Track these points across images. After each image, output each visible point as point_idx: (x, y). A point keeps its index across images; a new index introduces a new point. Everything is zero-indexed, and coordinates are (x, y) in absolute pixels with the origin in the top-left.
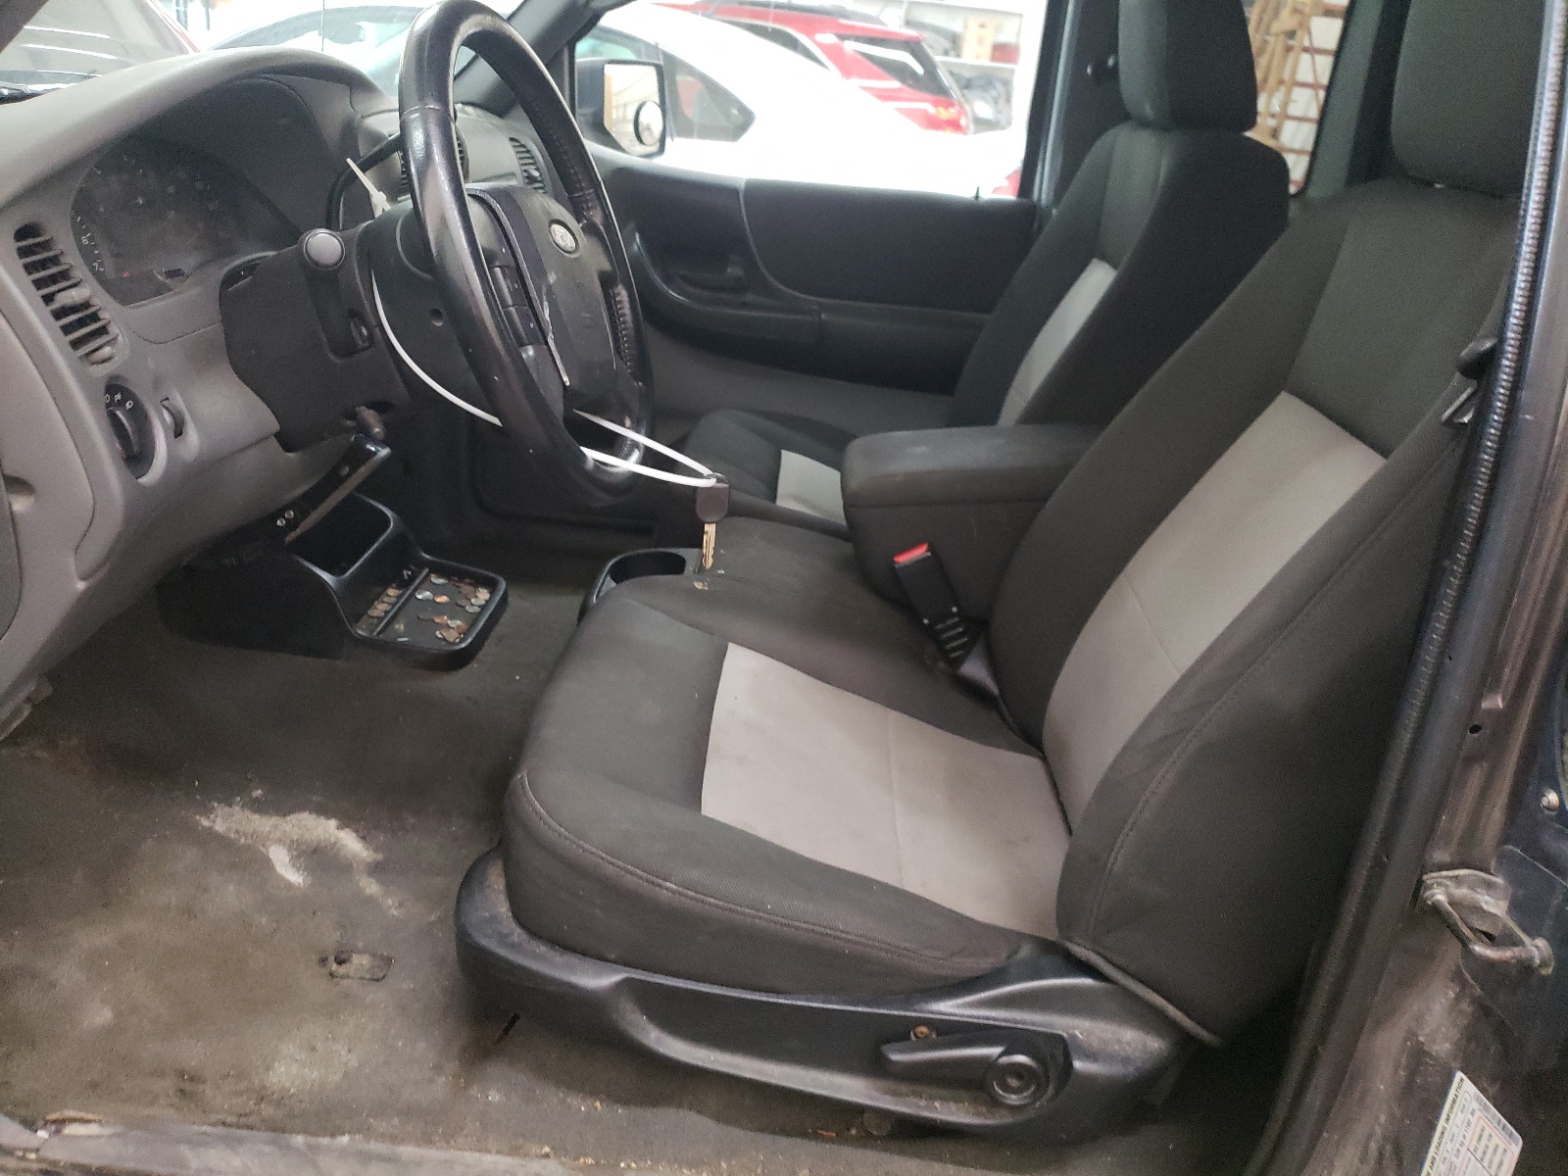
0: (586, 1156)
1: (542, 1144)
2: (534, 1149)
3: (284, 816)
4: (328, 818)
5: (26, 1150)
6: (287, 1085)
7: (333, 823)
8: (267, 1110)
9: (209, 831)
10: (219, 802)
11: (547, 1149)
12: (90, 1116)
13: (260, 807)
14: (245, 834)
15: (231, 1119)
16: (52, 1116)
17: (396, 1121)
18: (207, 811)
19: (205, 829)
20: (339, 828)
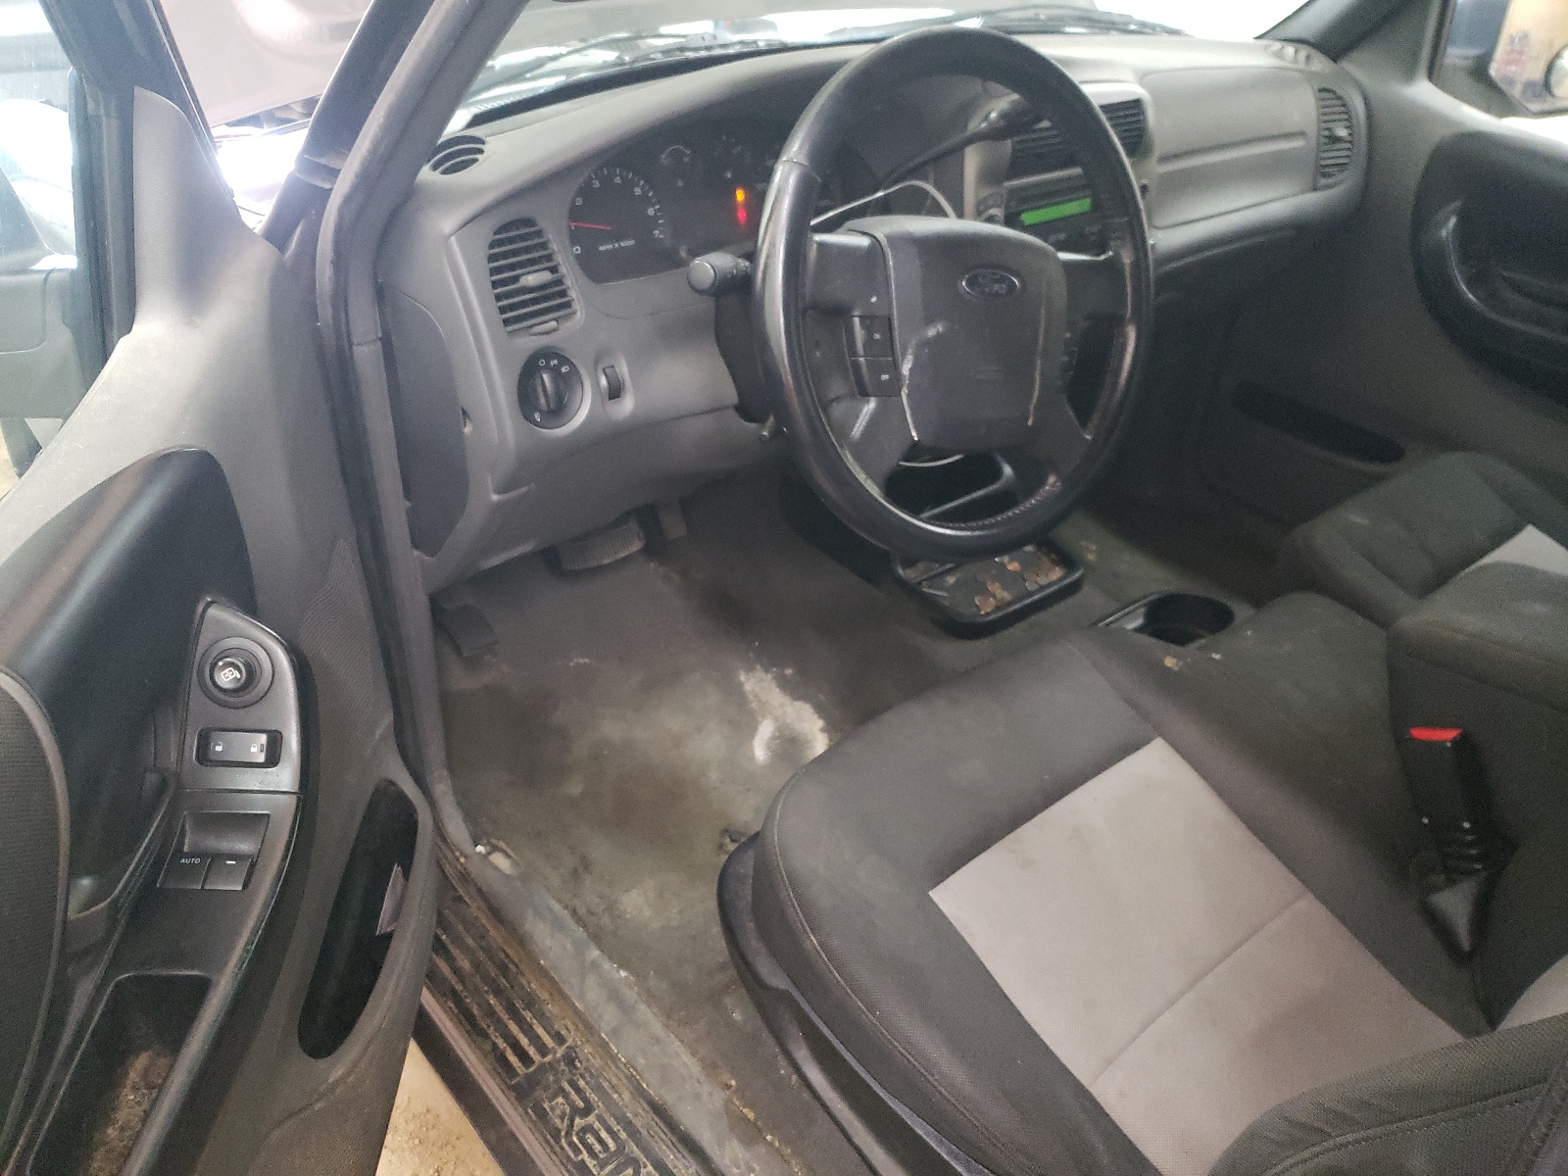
0: (752, 1109)
1: (734, 1076)
2: (725, 1077)
3: (795, 700)
4: (821, 717)
5: (462, 854)
6: (629, 910)
7: (820, 723)
8: (606, 921)
9: (741, 685)
10: (762, 666)
11: (733, 1083)
12: (511, 853)
13: (784, 684)
14: (759, 700)
15: (582, 911)
16: (494, 841)
17: (664, 986)
18: (750, 669)
19: (740, 681)
20: (823, 730)
